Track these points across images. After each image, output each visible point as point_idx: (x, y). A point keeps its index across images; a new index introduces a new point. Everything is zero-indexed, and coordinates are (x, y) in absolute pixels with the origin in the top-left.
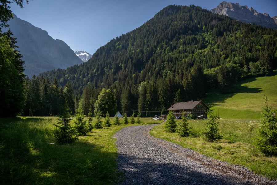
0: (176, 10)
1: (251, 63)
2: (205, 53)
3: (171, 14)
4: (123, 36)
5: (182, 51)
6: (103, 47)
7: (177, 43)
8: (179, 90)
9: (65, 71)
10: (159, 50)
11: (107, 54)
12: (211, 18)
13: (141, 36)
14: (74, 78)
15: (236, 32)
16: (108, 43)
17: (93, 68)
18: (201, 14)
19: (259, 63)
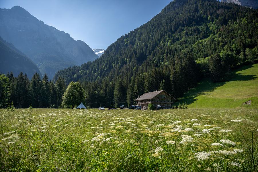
0: (182, 3)
1: (247, 50)
2: (206, 43)
3: (177, 8)
4: (132, 32)
5: (183, 42)
6: (113, 44)
7: (180, 35)
8: (164, 80)
9: (80, 67)
10: (162, 43)
11: (116, 51)
12: (217, 8)
13: (146, 31)
14: (86, 73)
15: (242, 19)
16: (118, 40)
17: (103, 63)
18: (208, 4)
19: (256, 48)
